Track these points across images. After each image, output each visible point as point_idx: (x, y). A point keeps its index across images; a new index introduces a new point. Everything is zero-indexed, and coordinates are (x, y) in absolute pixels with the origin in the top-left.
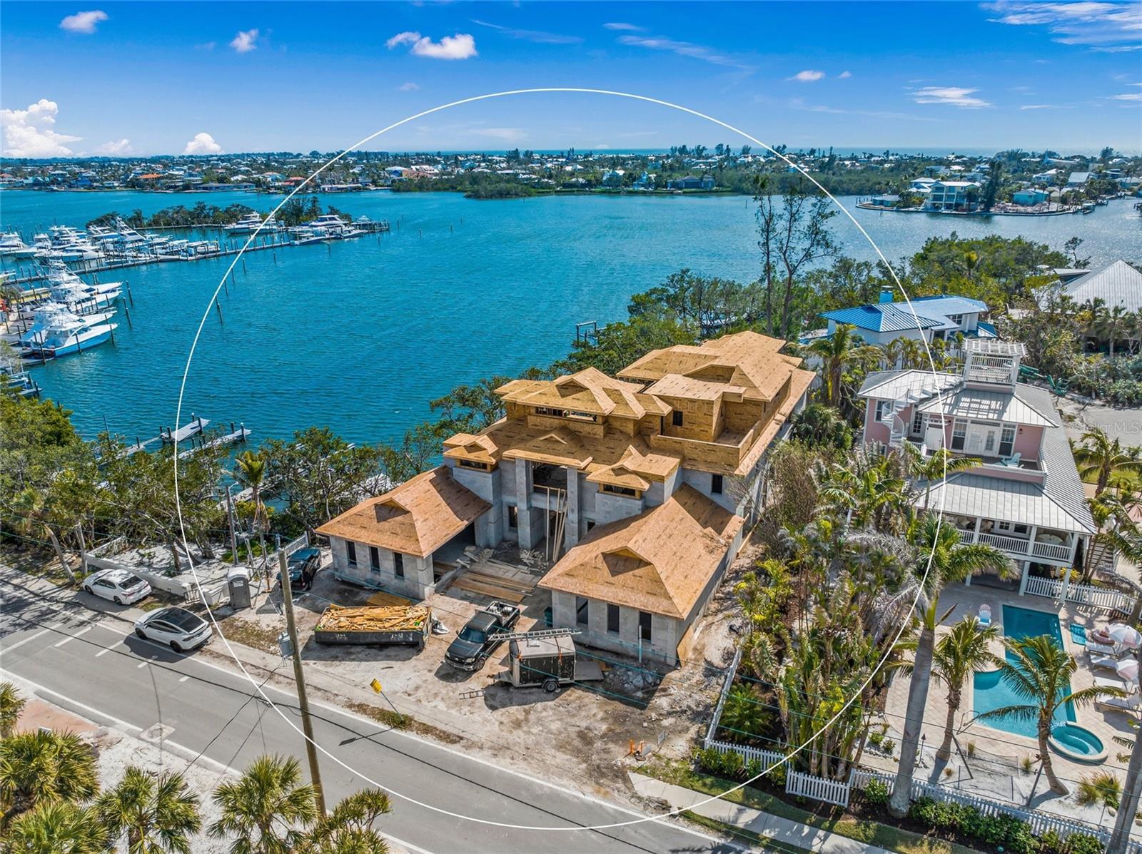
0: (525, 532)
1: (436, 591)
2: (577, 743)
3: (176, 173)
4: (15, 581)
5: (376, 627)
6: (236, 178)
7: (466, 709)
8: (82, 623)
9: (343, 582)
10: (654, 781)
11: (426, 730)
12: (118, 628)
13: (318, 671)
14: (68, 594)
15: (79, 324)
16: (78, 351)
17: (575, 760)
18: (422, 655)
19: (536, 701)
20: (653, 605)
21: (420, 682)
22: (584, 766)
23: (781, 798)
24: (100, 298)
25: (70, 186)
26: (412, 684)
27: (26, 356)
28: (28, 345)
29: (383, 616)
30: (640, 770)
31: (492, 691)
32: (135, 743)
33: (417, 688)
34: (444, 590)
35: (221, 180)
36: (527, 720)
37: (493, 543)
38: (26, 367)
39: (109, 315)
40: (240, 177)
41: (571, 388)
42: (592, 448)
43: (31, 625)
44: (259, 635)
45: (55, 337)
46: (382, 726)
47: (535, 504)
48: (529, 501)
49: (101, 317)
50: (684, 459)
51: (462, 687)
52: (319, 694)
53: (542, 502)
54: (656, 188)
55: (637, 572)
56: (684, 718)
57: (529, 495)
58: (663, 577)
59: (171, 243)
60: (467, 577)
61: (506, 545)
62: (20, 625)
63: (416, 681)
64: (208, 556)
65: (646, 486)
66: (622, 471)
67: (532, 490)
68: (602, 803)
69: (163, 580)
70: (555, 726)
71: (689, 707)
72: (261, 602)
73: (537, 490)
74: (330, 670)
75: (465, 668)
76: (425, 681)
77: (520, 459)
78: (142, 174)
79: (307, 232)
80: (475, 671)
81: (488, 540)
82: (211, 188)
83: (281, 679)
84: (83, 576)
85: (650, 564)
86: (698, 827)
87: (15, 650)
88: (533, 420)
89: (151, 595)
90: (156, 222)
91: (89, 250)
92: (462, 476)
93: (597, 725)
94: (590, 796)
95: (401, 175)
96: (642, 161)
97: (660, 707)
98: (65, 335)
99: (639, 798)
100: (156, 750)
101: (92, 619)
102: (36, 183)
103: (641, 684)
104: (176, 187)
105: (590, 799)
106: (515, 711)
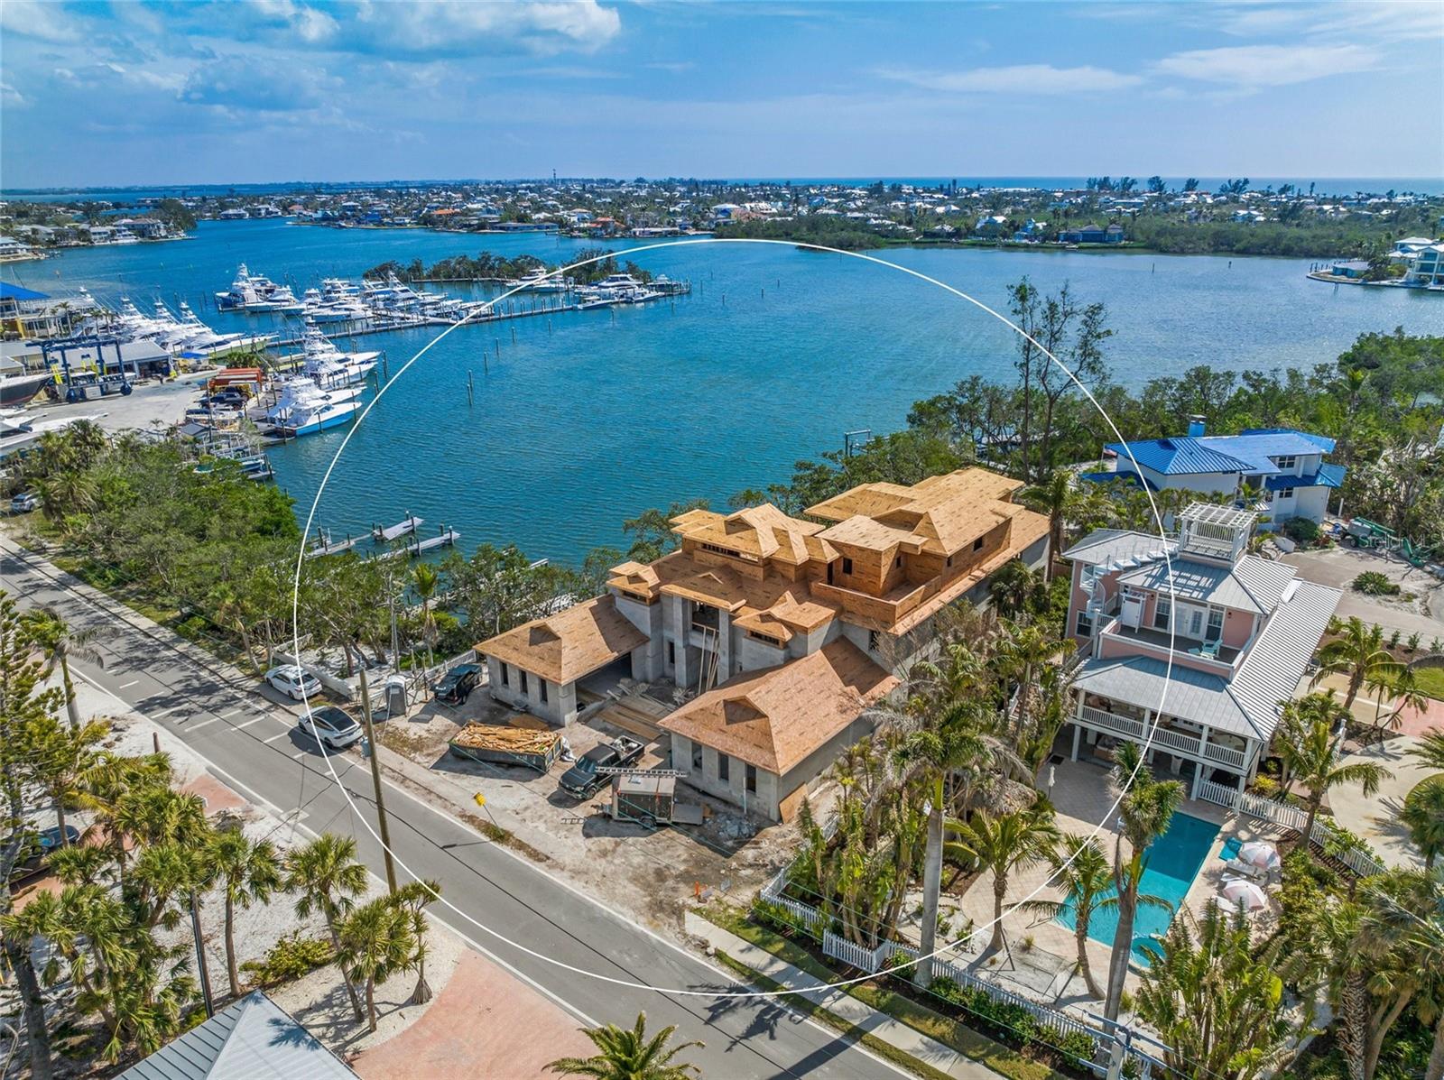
0: (681, 670)
1: (578, 720)
2: (651, 878)
3: (475, 206)
4: (212, 667)
5: (504, 746)
6: (537, 216)
7: (563, 833)
8: (258, 713)
9: (497, 701)
10: (706, 923)
11: (521, 846)
12: (285, 720)
13: (444, 781)
14: (253, 684)
15: (324, 402)
16: (319, 431)
17: (642, 893)
18: (542, 779)
19: (629, 836)
20: (758, 758)
21: (531, 803)
22: (649, 899)
23: (816, 957)
24: (353, 370)
25: (359, 223)
26: (523, 804)
27: (267, 434)
28: (273, 421)
29: (514, 738)
30: (697, 911)
31: (592, 821)
32: (275, 822)
33: (526, 808)
34: (585, 720)
35: (522, 219)
36: (614, 851)
37: (651, 677)
38: (266, 446)
39: (357, 391)
40: (542, 215)
41: (738, 526)
42: (749, 590)
43: (215, 709)
44: (405, 742)
45: (300, 414)
46: (483, 838)
47: (693, 642)
48: (686, 637)
49: (347, 394)
50: (841, 611)
51: (566, 813)
52: (439, 801)
53: (699, 641)
54: (1043, 241)
55: (751, 723)
56: (762, 870)
57: (685, 632)
58: (774, 731)
59: (445, 303)
60: (612, 710)
61: (664, 681)
62: (207, 707)
63: (528, 800)
64: (381, 661)
65: (788, 636)
66: (768, 618)
67: (690, 627)
68: (650, 934)
69: (334, 679)
70: (637, 860)
71: (772, 862)
72: (414, 711)
73: (695, 628)
74: (457, 781)
75: (574, 795)
76: (536, 803)
77: (678, 596)
78: (436, 208)
79: (594, 294)
80: (584, 800)
81: (645, 673)
82: (508, 228)
83: (411, 784)
84: (268, 668)
85: (766, 716)
86: (726, 968)
87: (198, 729)
88: (698, 555)
89: (321, 693)
90: (436, 274)
91: (358, 308)
92: (624, 606)
93: (677, 865)
94: (641, 926)
95: (729, 216)
96: (1042, 199)
97: (745, 858)
98: (308, 414)
99: (685, 935)
100: (289, 830)
101: (267, 710)
102: (325, 218)
103: (735, 833)
104: (470, 225)
105: (640, 928)
106: (607, 842)
